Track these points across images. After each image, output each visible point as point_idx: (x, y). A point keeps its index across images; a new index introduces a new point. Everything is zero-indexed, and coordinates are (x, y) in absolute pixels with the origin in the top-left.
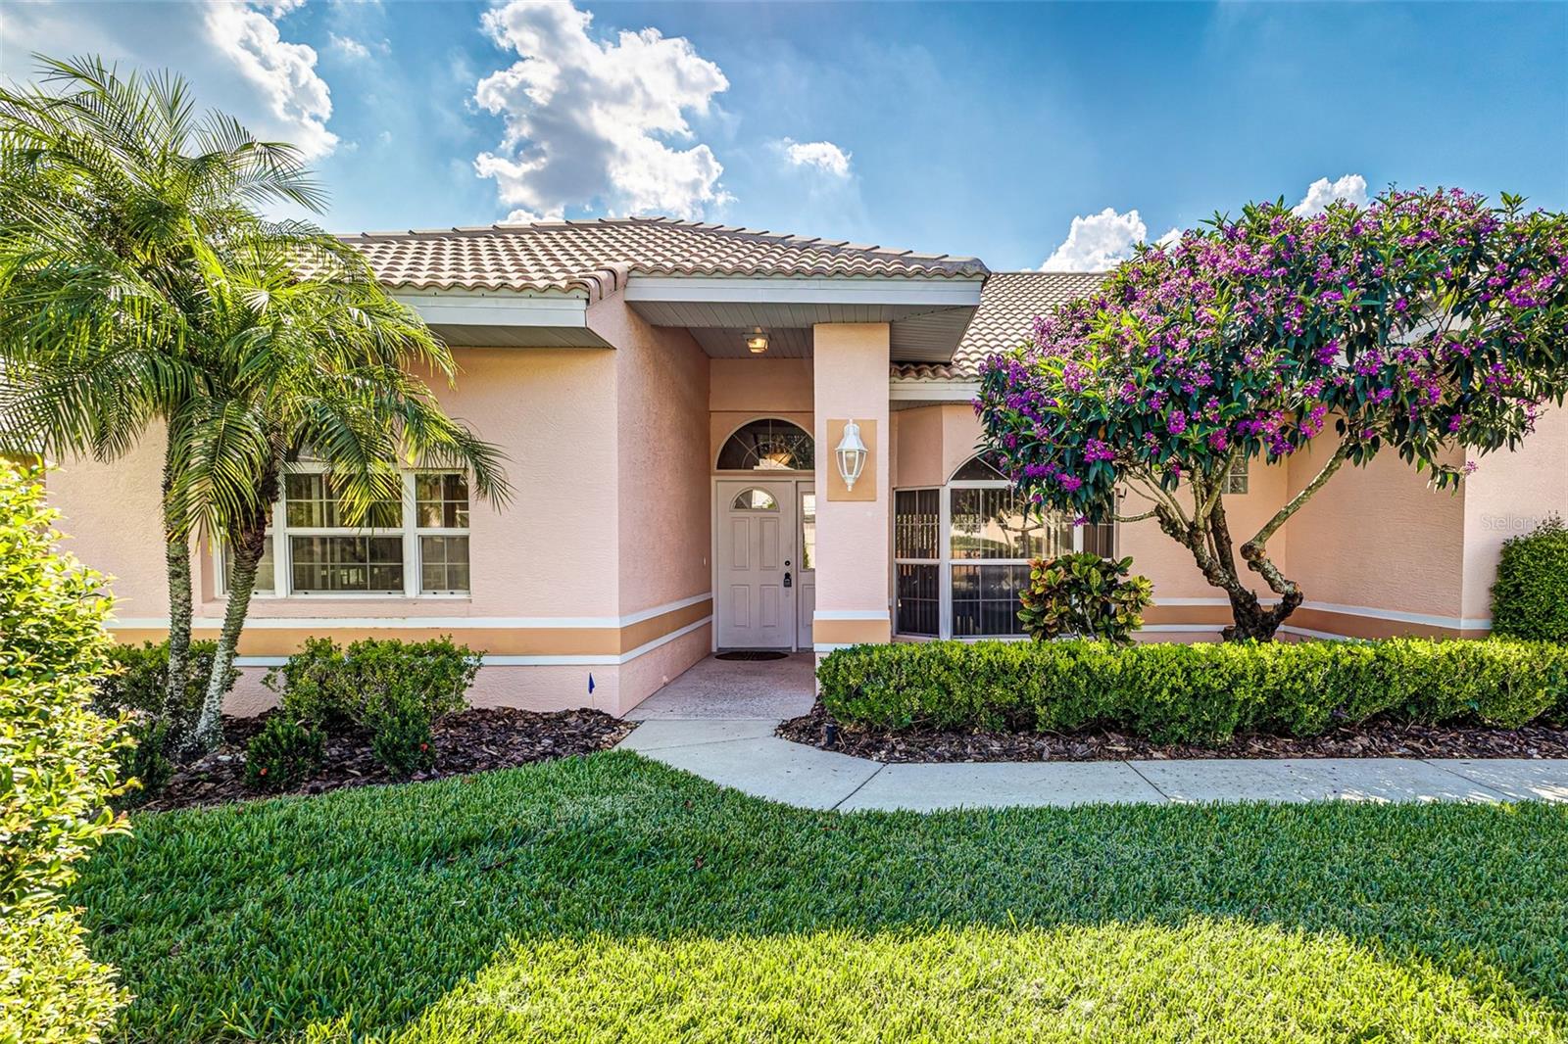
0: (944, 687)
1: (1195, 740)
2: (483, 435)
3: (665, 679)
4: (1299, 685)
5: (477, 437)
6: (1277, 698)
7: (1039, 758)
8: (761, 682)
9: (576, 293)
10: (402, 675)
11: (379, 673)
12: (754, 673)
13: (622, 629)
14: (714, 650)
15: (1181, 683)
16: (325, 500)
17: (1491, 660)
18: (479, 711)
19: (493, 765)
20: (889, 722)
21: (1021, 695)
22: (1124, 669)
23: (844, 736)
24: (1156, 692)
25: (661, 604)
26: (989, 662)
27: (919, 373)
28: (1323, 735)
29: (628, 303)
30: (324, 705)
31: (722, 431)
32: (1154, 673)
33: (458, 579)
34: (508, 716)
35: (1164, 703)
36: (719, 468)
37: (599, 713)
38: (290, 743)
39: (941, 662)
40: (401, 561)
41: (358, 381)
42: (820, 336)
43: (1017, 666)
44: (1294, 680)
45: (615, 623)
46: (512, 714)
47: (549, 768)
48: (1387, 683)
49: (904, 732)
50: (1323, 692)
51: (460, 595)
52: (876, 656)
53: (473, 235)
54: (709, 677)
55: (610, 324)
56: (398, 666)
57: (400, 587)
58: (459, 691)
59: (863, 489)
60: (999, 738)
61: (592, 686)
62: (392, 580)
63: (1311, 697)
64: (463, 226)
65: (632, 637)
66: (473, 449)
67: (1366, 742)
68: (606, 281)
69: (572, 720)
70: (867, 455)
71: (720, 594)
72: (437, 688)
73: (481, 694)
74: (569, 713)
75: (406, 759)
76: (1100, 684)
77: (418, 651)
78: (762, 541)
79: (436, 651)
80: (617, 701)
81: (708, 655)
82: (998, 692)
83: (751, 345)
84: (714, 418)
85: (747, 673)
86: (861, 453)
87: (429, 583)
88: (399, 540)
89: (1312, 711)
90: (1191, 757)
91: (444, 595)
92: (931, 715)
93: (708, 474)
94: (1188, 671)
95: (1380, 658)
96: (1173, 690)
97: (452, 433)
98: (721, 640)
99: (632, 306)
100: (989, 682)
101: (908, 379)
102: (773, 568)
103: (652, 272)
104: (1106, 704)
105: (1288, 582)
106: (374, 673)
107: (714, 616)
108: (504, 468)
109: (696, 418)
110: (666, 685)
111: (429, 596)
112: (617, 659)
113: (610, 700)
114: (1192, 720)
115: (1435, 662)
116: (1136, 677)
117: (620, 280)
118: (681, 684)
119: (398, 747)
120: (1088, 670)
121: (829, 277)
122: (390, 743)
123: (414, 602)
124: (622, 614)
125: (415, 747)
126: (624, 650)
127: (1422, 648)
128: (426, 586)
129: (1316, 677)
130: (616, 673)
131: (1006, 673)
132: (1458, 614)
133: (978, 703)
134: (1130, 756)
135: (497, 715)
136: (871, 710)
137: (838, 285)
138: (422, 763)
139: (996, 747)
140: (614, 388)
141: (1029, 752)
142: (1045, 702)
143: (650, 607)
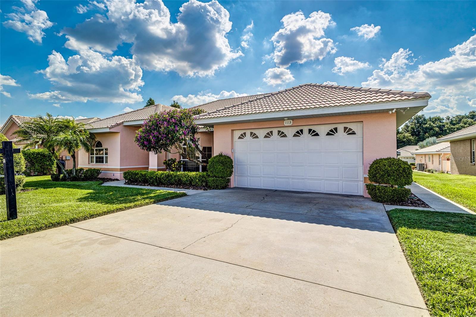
9: (108, 128)
29: (123, 126)
55: (118, 129)
61: (114, 175)
65: (121, 170)
112: (119, 172)
123: (104, 164)
124: (120, 167)
140: (120, 137)
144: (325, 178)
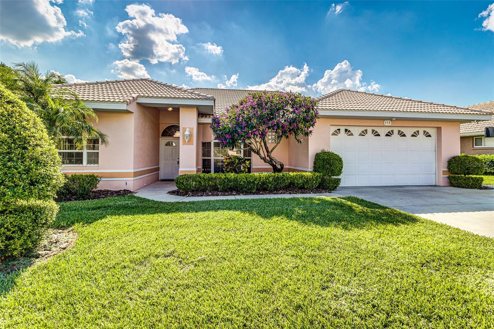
0: (200, 182)
1: (249, 192)
2: (103, 132)
3: (145, 184)
4: (267, 180)
5: (102, 132)
6: (263, 183)
7: (218, 195)
8: (168, 185)
9: (124, 103)
10: (83, 181)
11: (78, 181)
12: (168, 184)
13: (134, 172)
14: (160, 179)
15: (245, 180)
16: (64, 144)
17: (304, 176)
18: (100, 190)
19: (103, 198)
20: (189, 189)
21: (215, 183)
22: (234, 178)
23: (180, 193)
24: (240, 182)
25: (144, 167)
26: (209, 177)
27: (206, 117)
28: (274, 191)
29: (137, 103)
30: (65, 188)
31: (163, 128)
32: (240, 178)
33: (96, 162)
34: (107, 191)
35: (242, 184)
36: (162, 136)
37: (128, 190)
38: (60, 193)
39: (199, 177)
40: (82, 157)
41: (78, 122)
42: (181, 109)
43: (214, 178)
44: (267, 179)
45: (132, 171)
46: (108, 191)
47: (116, 198)
48: (284, 180)
49: (193, 191)
50: (272, 182)
51: (96, 165)
52: (186, 176)
53: (101, 83)
54: (157, 184)
55: (133, 108)
56: (83, 179)
57: (82, 163)
58: (96, 185)
59: (190, 142)
60: (211, 192)
61: (126, 184)
62: (81, 162)
63: (270, 183)
64: (99, 81)
65: (136, 174)
66: (101, 135)
67: (282, 191)
68: (132, 100)
69: (122, 192)
70: (191, 135)
71: (161, 165)
72: (91, 184)
73: (101, 186)
74: (121, 190)
75: (85, 196)
76: (229, 180)
77: (87, 176)
78: (172, 153)
79: (91, 176)
80: (132, 188)
81: (158, 180)
82: (211, 183)
83: (168, 109)
84: (160, 124)
85: (166, 184)
86: (189, 135)
87: (89, 162)
88: (82, 153)
89: (270, 185)
90: (248, 195)
91: (92, 165)
92: (198, 188)
93: (159, 138)
94: (246, 178)
95: (283, 175)
96: (244, 182)
97: (97, 132)
98: (161, 177)
99: (138, 103)
100: (209, 181)
101: (203, 118)
102: (175, 160)
103: (142, 97)
104: (231, 185)
105: (279, 162)
106: (77, 181)
107: (160, 171)
108: (109, 139)
109: (156, 125)
110: (145, 186)
111: (89, 165)
112: (132, 179)
113: (131, 187)
114: (247, 187)
115: (293, 176)
116: (237, 179)
117: (135, 99)
118: (150, 186)
119: (83, 194)
120: (228, 178)
121: (181, 99)
122: (82, 193)
123: (85, 167)
124: (134, 169)
125: (87, 194)
126: (134, 177)
127: (291, 174)
128: (88, 163)
129: (271, 179)
130: (132, 182)
131: (212, 179)
132: (308, 168)
133: (207, 185)
134: (236, 195)
135: (104, 191)
136: (185, 187)
137: (183, 100)
138: (88, 198)
139: (210, 194)
140: (133, 121)
141: (216, 194)
142: (220, 185)
143: (141, 168)
144: (410, 173)
